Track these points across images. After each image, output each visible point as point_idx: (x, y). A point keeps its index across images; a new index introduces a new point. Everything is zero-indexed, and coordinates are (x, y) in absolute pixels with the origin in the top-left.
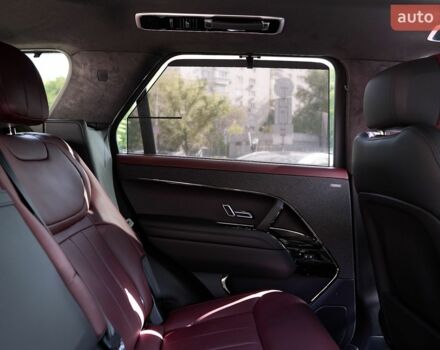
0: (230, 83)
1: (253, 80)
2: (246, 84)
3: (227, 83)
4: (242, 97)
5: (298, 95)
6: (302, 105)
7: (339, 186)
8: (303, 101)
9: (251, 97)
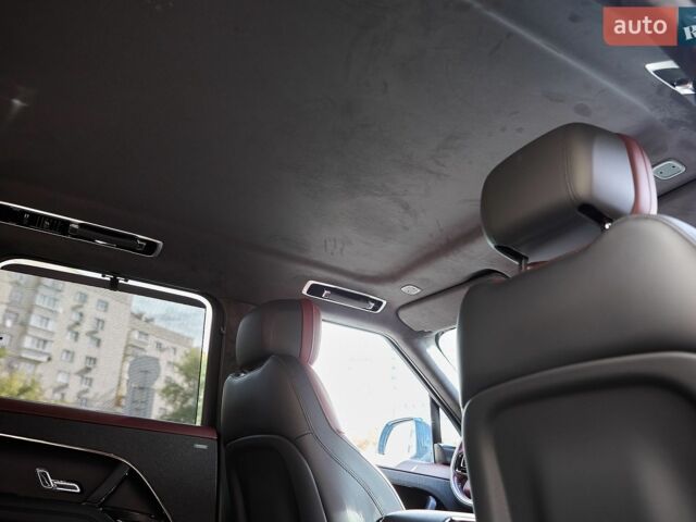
0: (49, 359)
1: (93, 360)
2: (79, 364)
3: (44, 359)
4: (66, 386)
5: (166, 392)
6: (170, 409)
7: (204, 447)
8: (173, 402)
9: (85, 387)
